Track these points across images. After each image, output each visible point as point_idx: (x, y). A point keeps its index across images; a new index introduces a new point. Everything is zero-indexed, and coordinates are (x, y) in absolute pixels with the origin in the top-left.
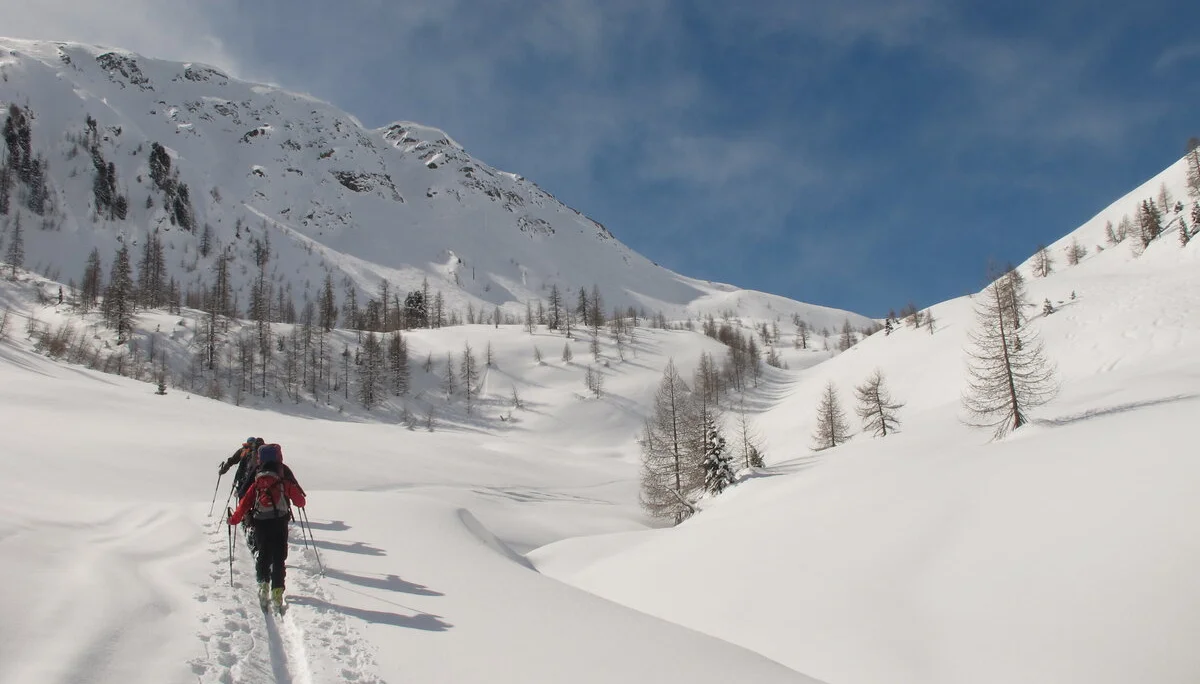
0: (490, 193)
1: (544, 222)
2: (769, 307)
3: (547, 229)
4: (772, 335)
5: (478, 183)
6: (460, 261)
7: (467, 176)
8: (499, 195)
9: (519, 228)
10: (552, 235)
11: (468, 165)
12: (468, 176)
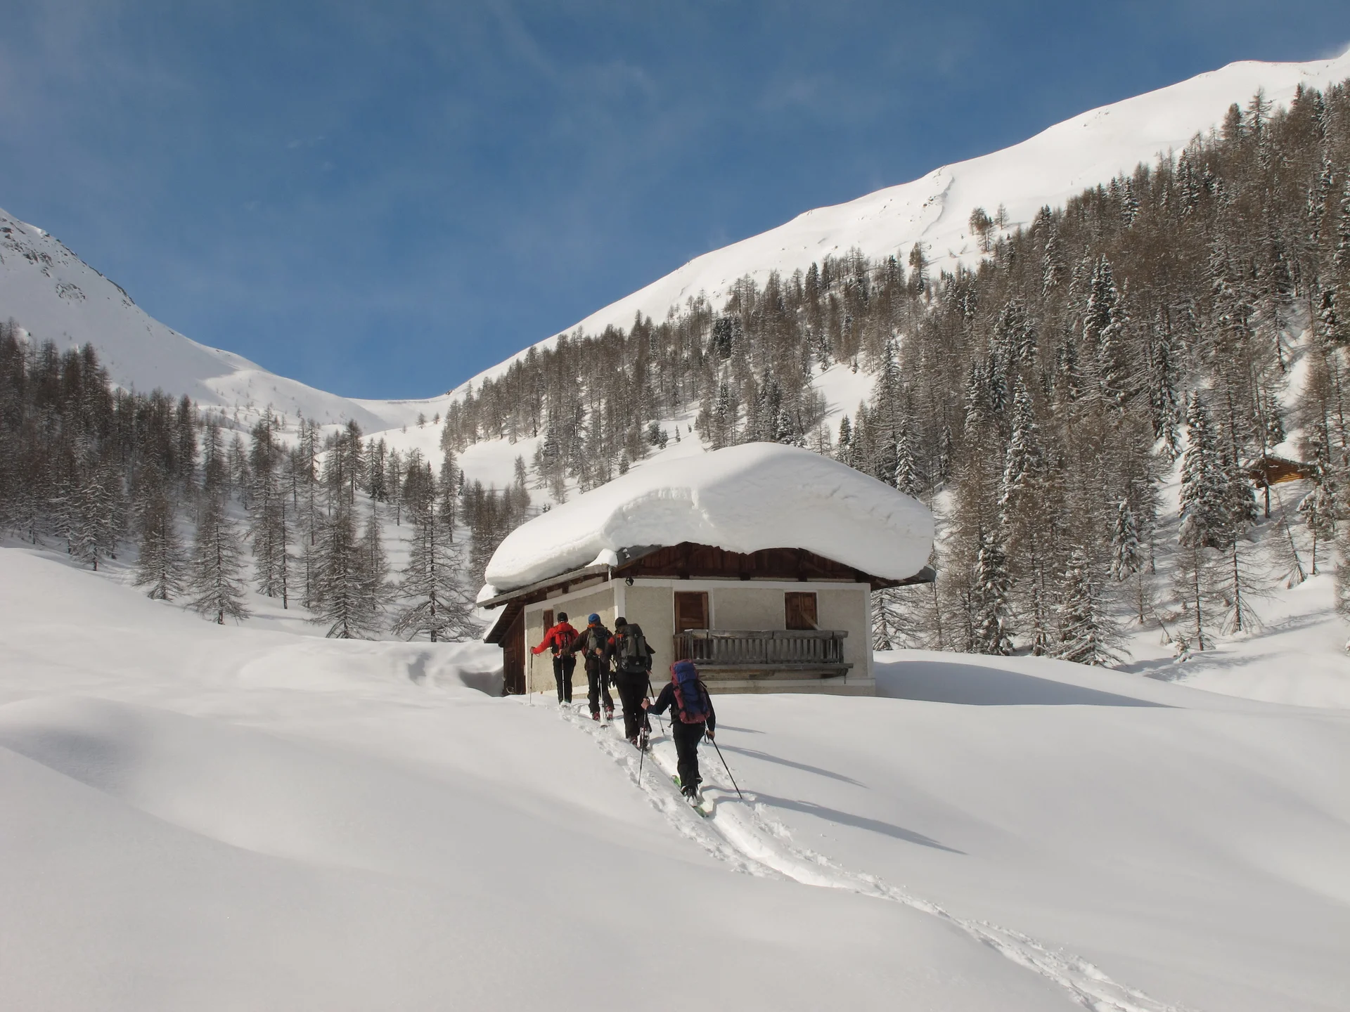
0: (28, 257)
1: (75, 288)
2: (275, 389)
3: (79, 295)
4: (281, 423)
5: (17, 245)
6: (29, 334)
7: (6, 237)
8: (36, 259)
9: (57, 295)
10: (84, 301)
11: (7, 225)
12: (8, 237)
